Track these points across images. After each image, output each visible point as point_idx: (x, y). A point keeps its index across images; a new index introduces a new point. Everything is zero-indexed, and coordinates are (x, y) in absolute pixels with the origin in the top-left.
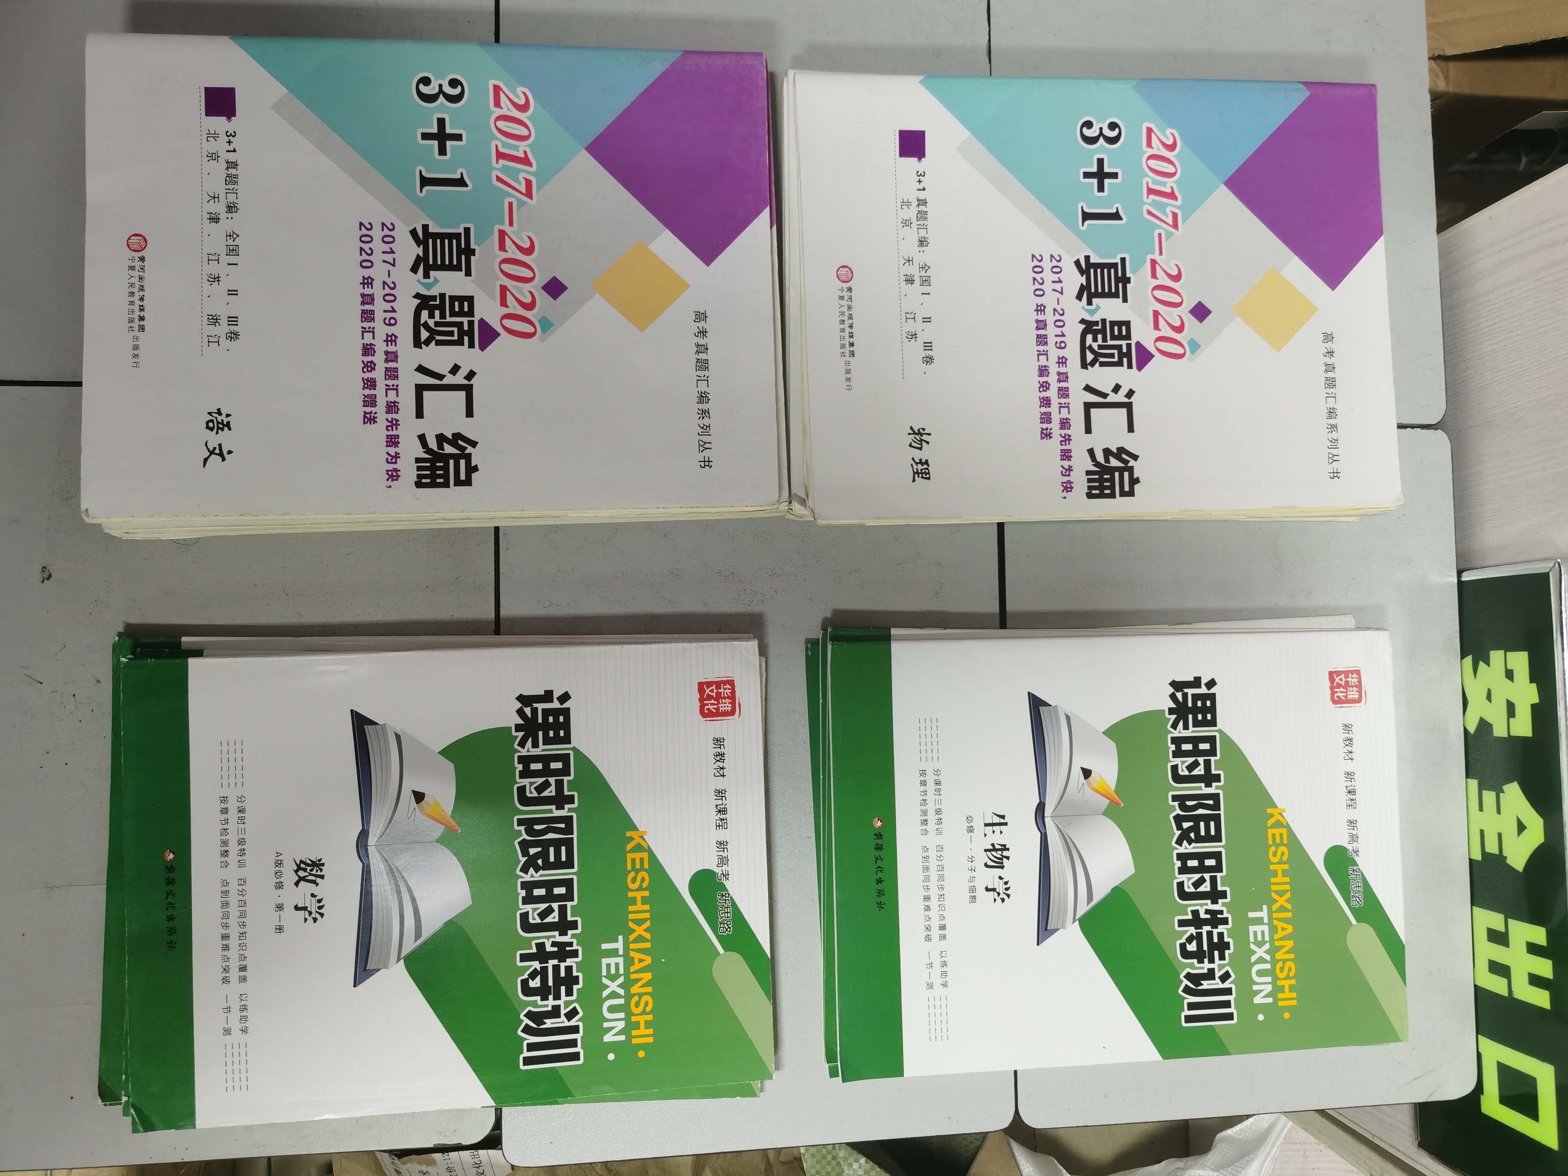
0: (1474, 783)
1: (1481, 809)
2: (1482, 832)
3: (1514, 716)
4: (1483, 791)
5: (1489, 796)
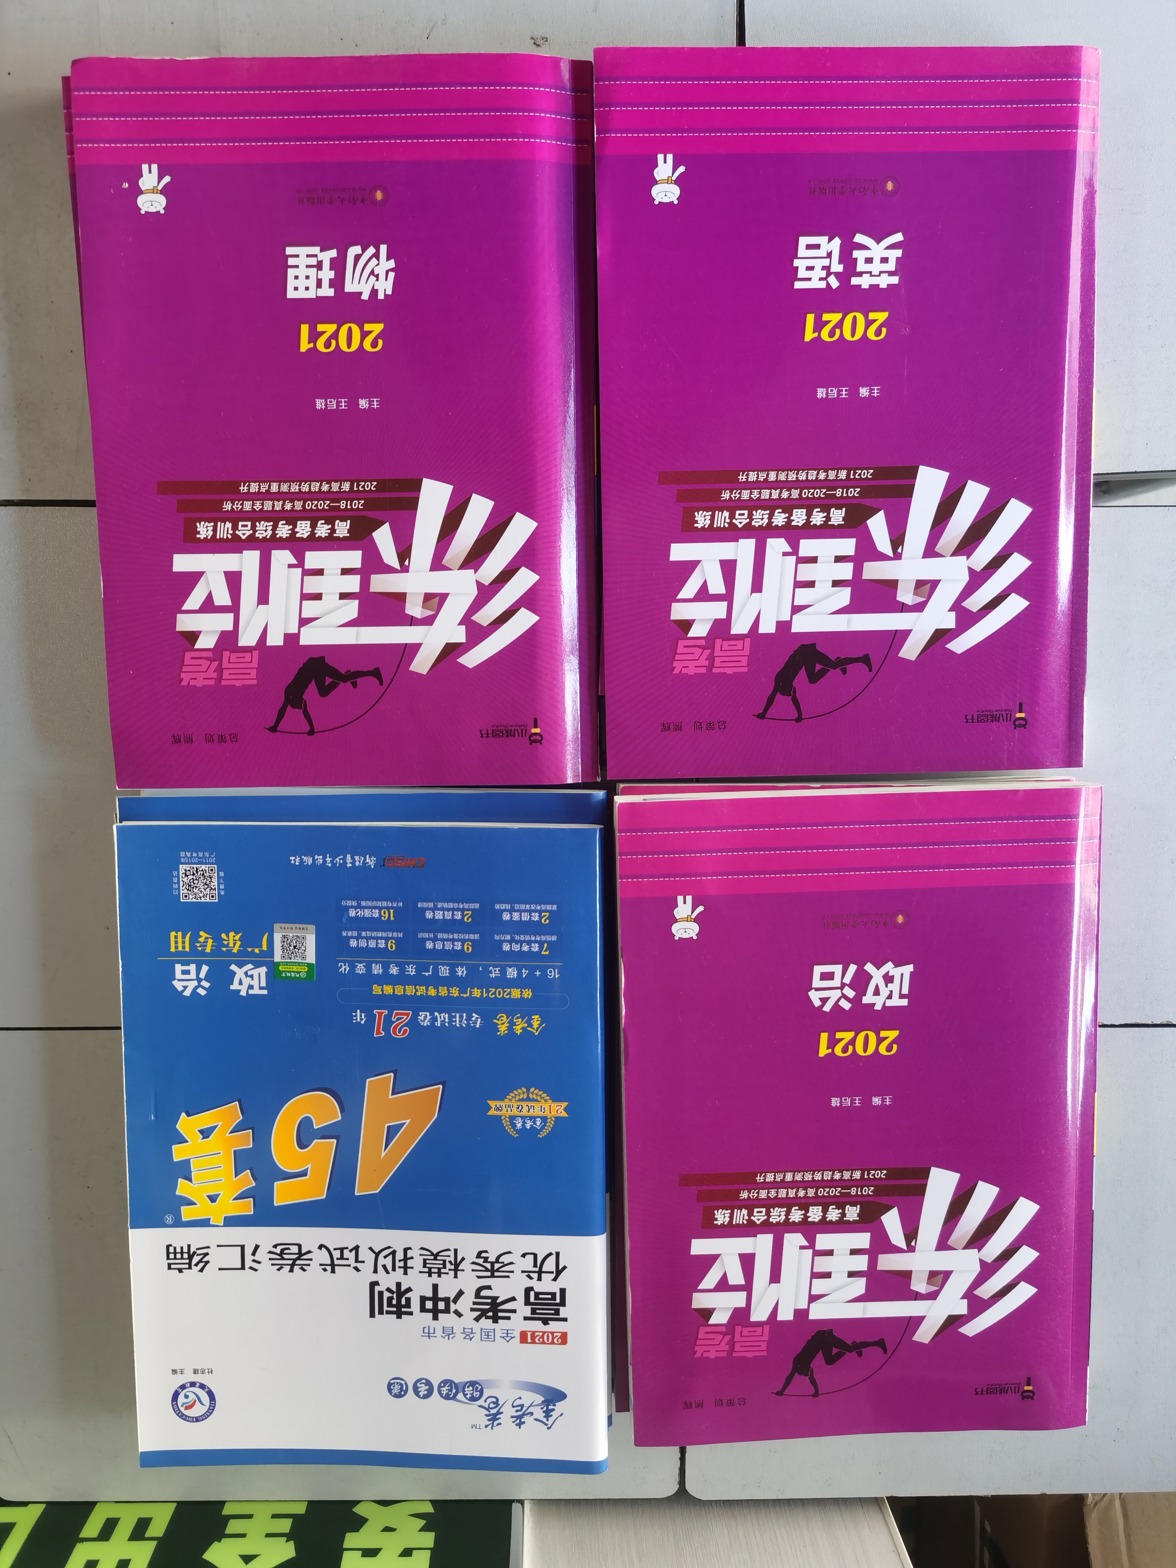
0: (301, 1509)
1: (275, 1516)
2: (250, 1516)
3: (363, 1556)
4: (291, 1520)
5: (285, 1526)
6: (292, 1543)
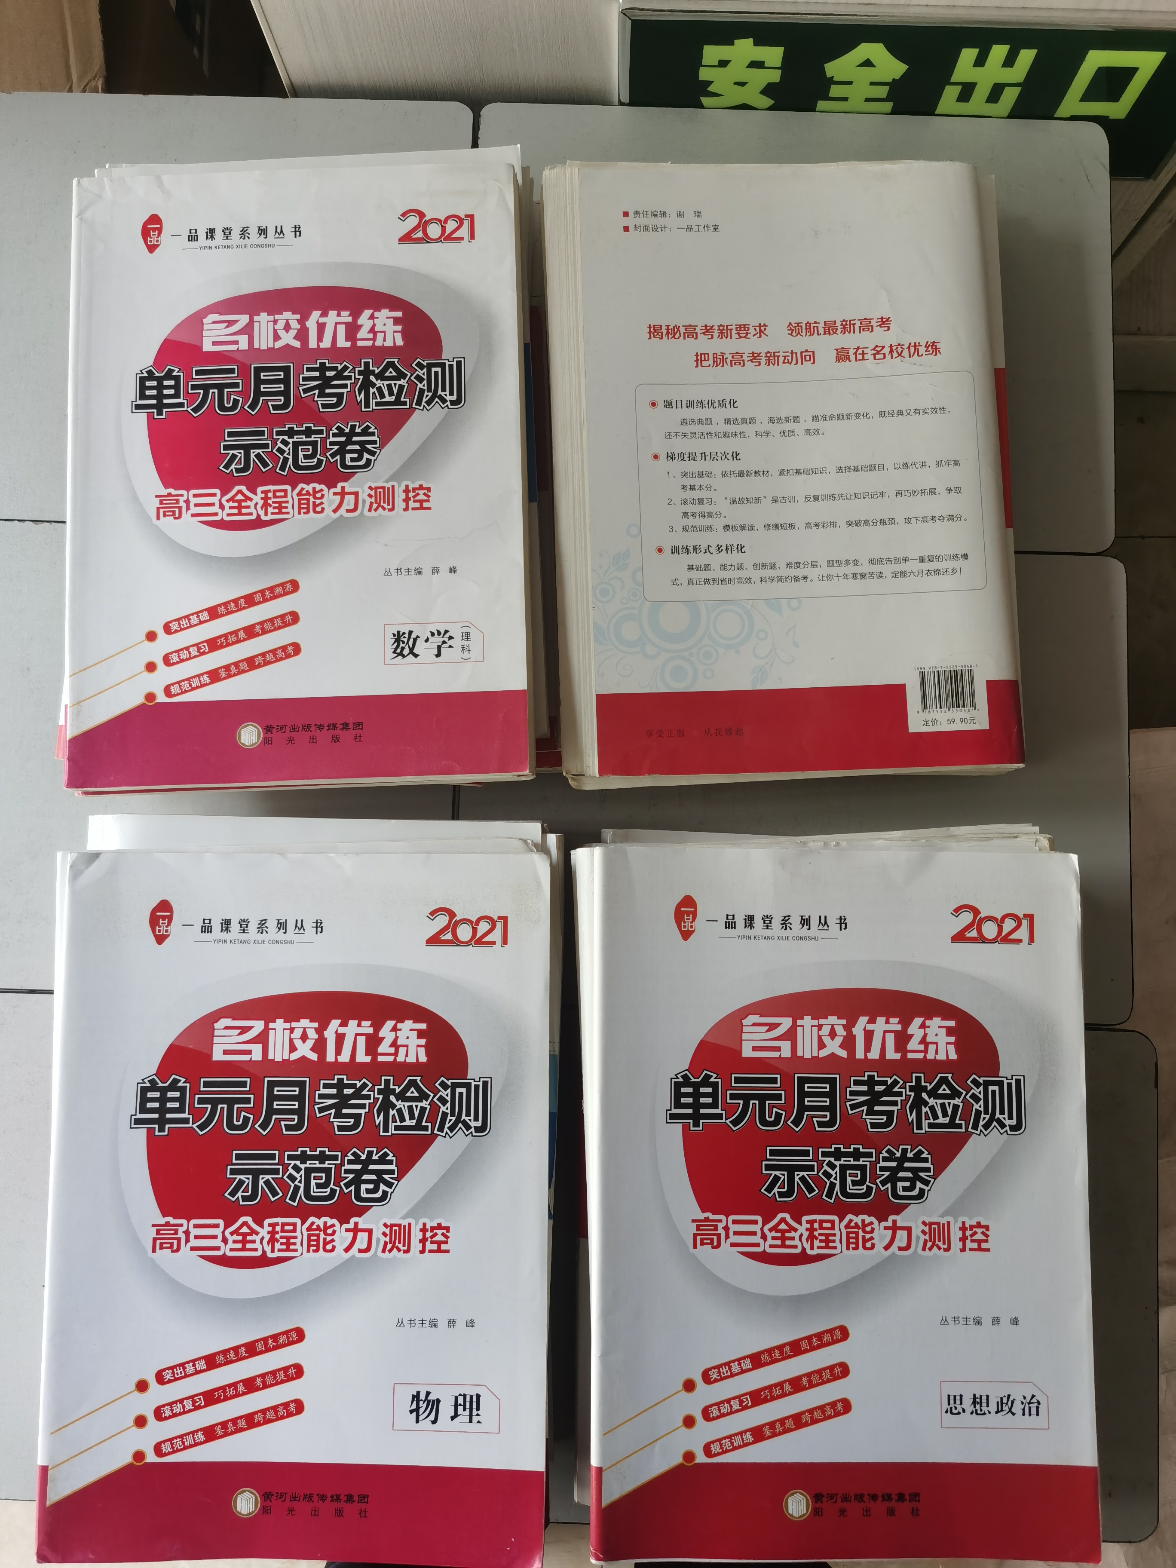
0: (821, 104)
1: (846, 100)
2: (867, 100)
3: (763, 62)
4: (831, 95)
5: (835, 91)
6: (828, 75)
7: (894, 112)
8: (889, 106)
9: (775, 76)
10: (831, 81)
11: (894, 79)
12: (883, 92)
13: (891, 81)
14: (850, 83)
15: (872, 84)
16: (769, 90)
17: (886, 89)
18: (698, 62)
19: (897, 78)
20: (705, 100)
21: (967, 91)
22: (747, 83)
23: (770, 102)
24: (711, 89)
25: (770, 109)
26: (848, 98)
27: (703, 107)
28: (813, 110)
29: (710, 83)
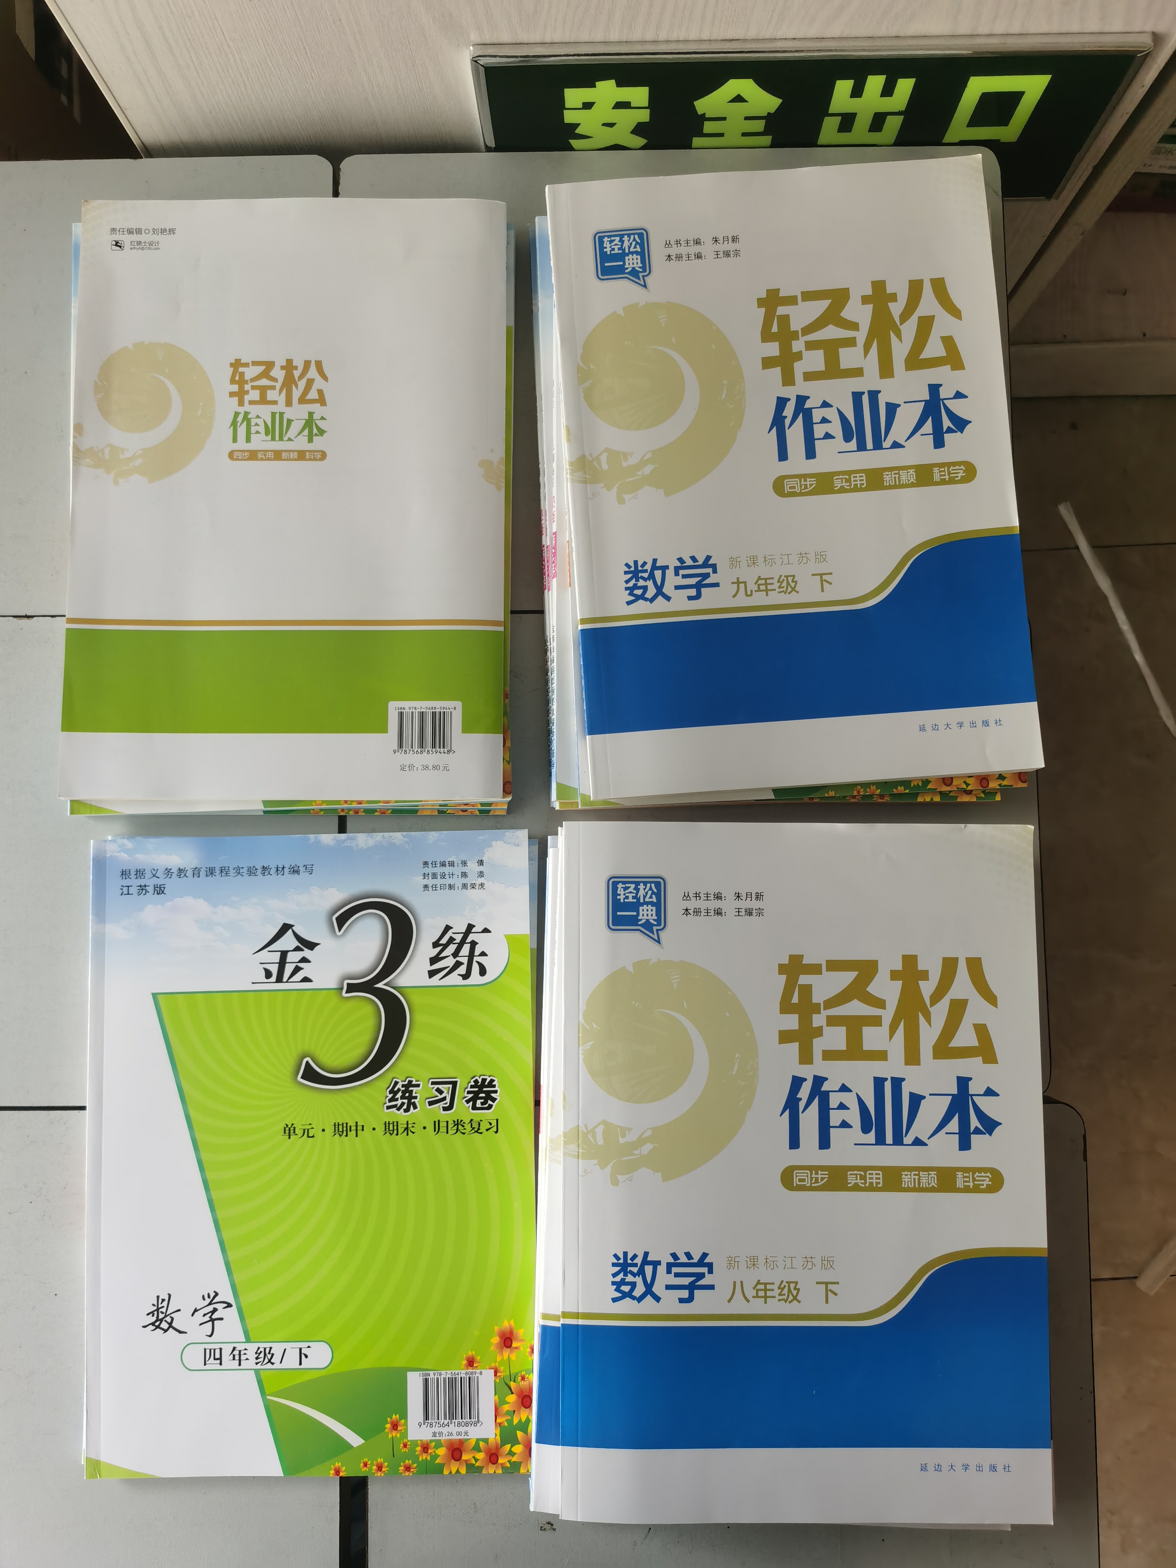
0: (697, 141)
1: (722, 135)
2: (744, 134)
5: (708, 127)
6: (700, 113)
7: (773, 145)
8: (767, 140)
9: (644, 116)
10: (703, 118)
11: (768, 113)
12: (760, 126)
13: (766, 115)
14: (724, 119)
15: (747, 118)
16: (639, 129)
17: (763, 122)
18: (560, 105)
19: (772, 111)
20: (574, 143)
21: (847, 121)
22: (615, 124)
23: (641, 141)
24: (578, 131)
25: (643, 148)
26: (724, 134)
27: (572, 149)
28: (689, 146)
29: (578, 125)
